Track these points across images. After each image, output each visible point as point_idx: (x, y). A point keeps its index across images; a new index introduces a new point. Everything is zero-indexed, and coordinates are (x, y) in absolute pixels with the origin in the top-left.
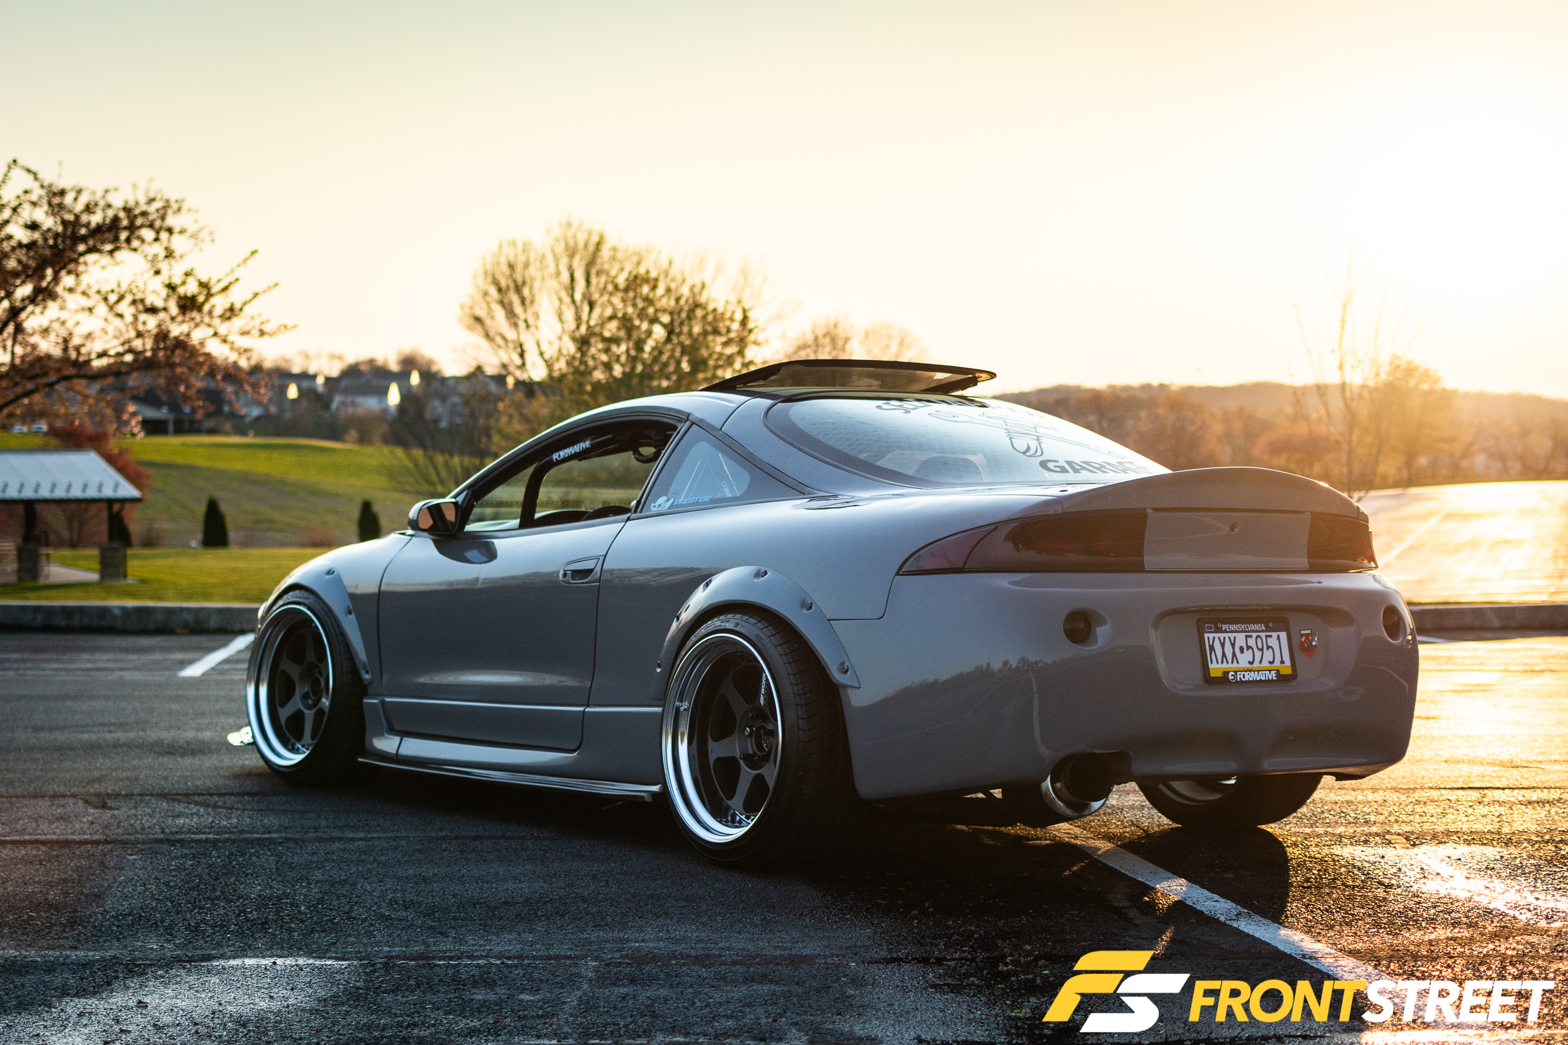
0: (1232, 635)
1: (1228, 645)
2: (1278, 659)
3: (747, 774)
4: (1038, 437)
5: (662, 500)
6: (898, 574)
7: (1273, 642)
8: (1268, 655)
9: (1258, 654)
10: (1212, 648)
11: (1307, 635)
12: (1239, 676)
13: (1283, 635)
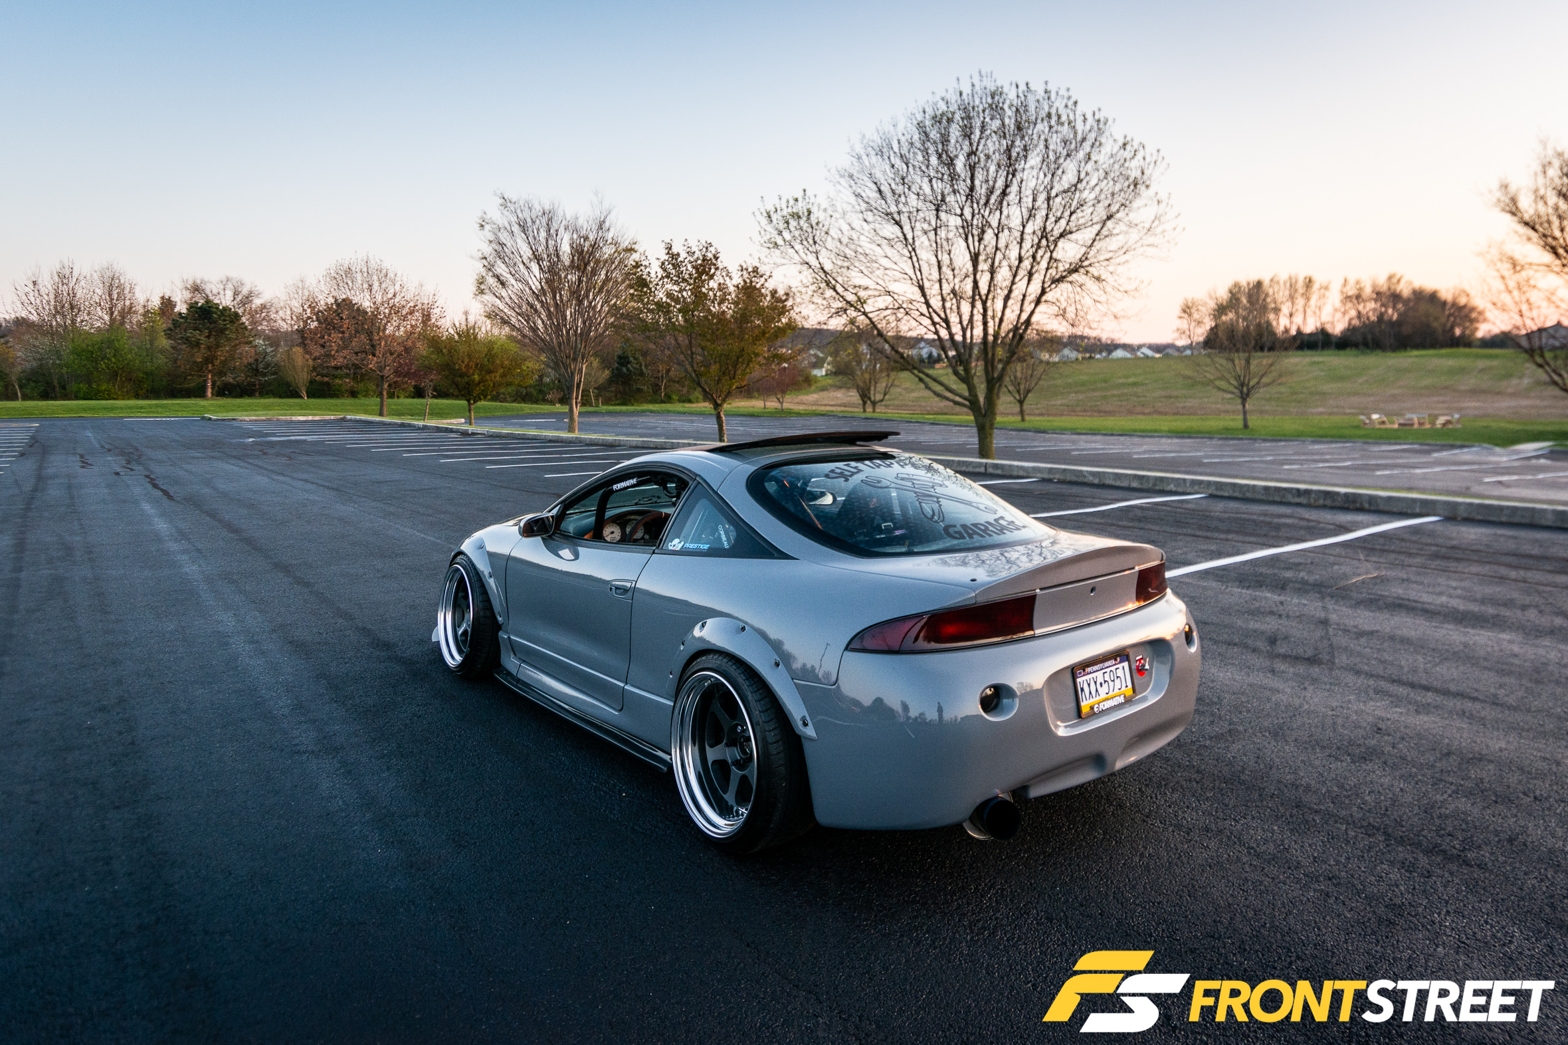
0: (1094, 675)
1: (1092, 684)
2: (1124, 685)
3: (736, 773)
4: (938, 498)
5: (676, 541)
6: (846, 649)
7: (1120, 673)
8: (1118, 684)
9: (1111, 684)
10: (1082, 690)
11: (1140, 660)
12: (1101, 707)
13: (1126, 664)
